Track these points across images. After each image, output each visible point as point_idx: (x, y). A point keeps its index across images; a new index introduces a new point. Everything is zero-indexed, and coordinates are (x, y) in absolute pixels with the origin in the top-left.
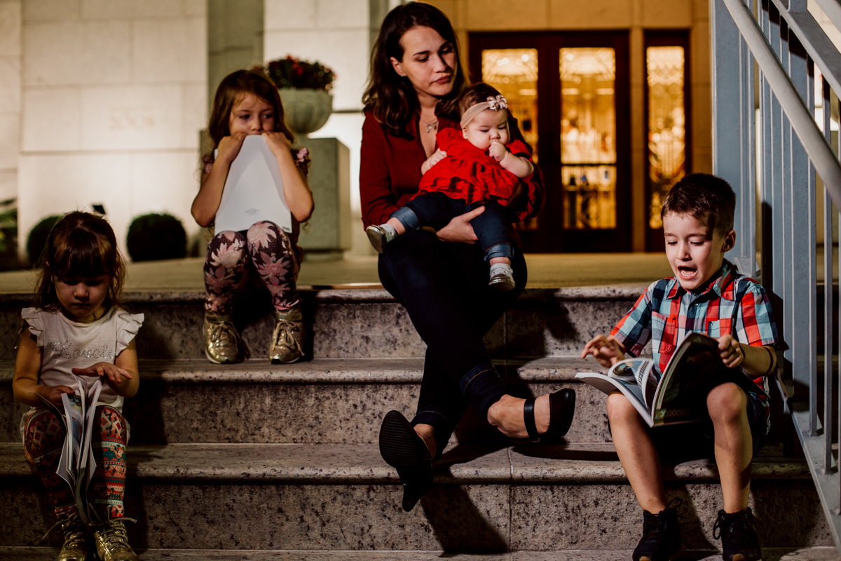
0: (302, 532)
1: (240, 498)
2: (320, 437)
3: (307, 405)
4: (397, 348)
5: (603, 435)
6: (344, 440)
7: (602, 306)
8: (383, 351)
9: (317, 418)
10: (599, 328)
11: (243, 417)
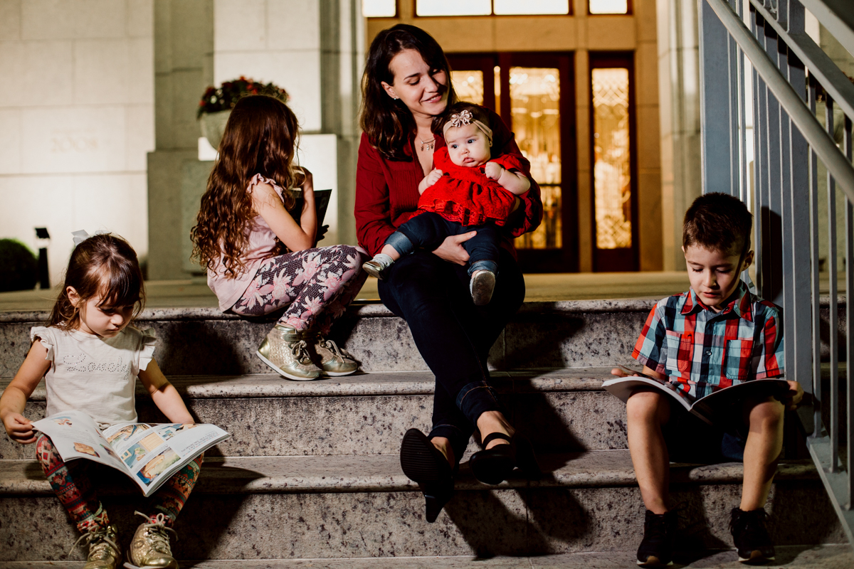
0: (323, 541)
1: (262, 508)
2: (331, 449)
3: (317, 418)
4: (398, 361)
5: (608, 443)
6: (354, 451)
7: (598, 318)
8: (385, 365)
9: (327, 430)
10: (595, 339)
11: (254, 430)
